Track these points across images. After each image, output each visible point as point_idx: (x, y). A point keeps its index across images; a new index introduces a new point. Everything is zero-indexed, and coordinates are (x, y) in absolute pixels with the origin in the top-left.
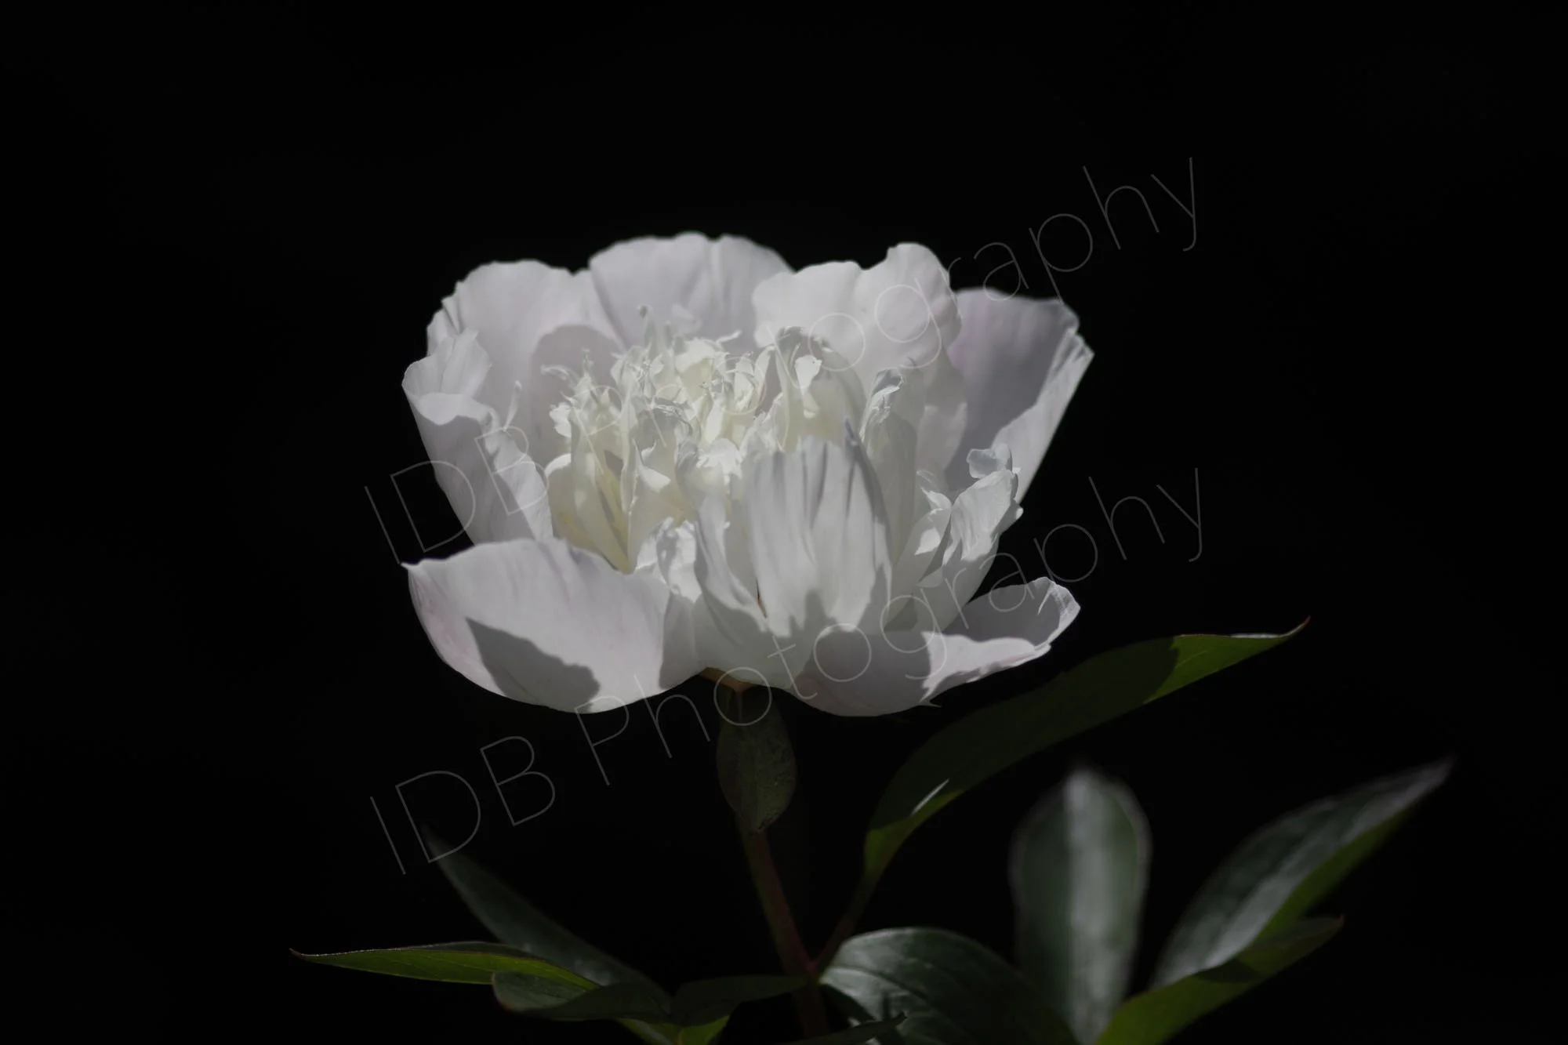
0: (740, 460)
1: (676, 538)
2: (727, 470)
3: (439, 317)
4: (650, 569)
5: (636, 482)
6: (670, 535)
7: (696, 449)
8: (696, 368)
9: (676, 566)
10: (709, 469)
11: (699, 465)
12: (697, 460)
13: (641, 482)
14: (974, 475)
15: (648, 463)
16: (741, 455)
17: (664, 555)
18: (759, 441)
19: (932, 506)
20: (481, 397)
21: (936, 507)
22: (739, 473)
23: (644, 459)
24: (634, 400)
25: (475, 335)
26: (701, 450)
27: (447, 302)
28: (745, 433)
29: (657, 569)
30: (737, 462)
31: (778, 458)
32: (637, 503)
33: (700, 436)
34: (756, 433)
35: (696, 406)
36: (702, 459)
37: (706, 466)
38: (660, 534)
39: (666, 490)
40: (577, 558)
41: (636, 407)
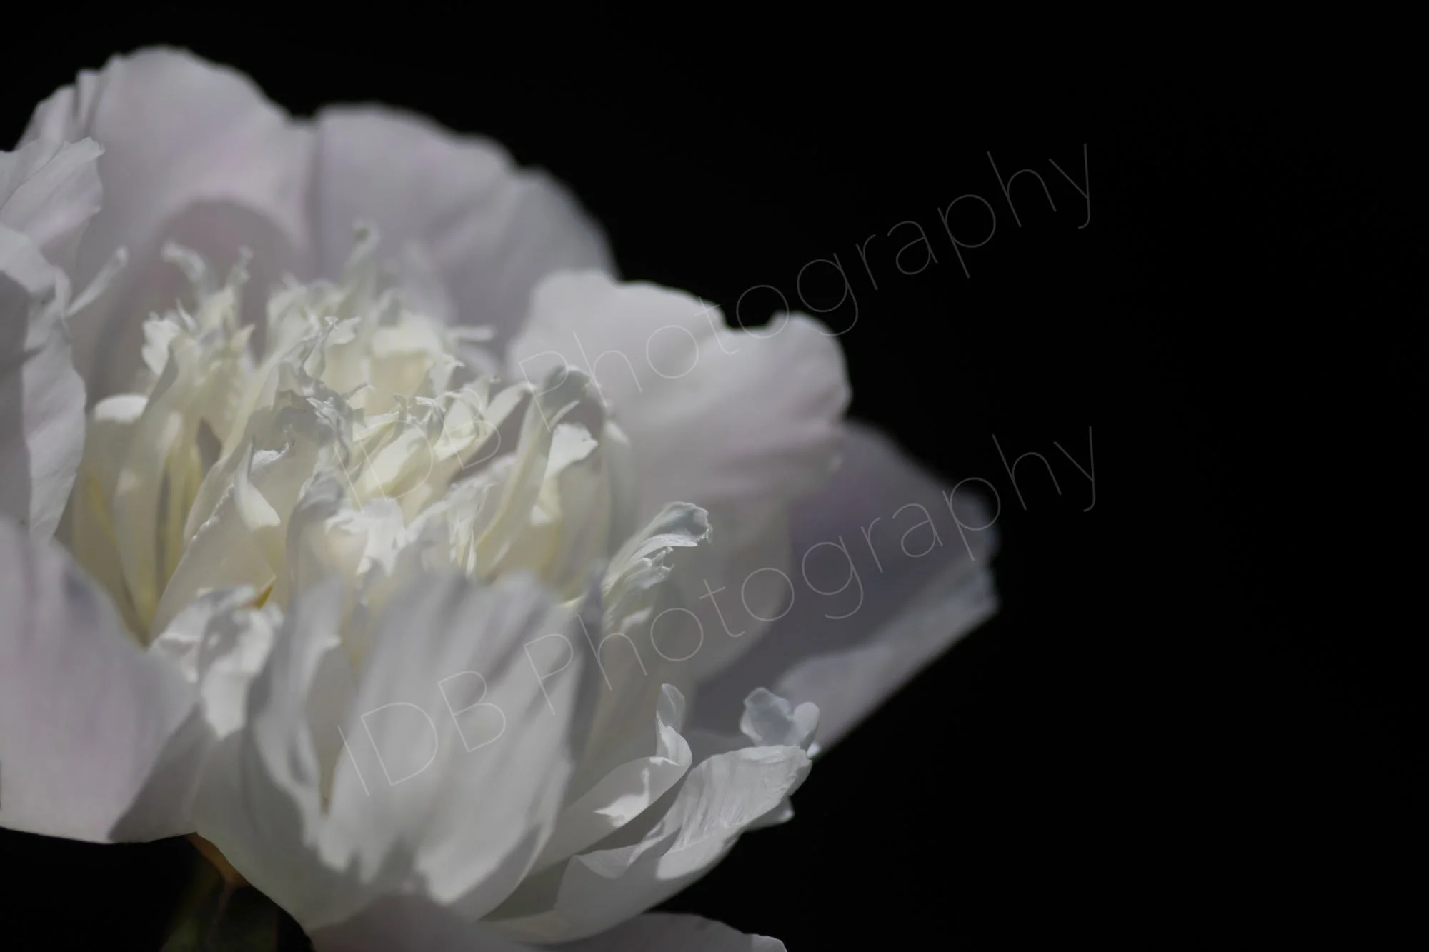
0: (401, 544)
1: (244, 628)
2: (371, 550)
3: (63, 97)
4: (180, 649)
5: (226, 495)
6: (238, 617)
7: (340, 494)
8: (399, 361)
9: (224, 666)
10: (347, 533)
11: (331, 522)
12: (333, 513)
13: (232, 502)
14: (746, 728)
15: (259, 478)
16: (406, 536)
17: (214, 640)
18: (444, 528)
19: (659, 750)
20: (53, 253)
21: (665, 754)
22: (389, 565)
23: (253, 468)
24: (283, 368)
25: (98, 152)
26: (348, 500)
27: (87, 79)
28: (426, 505)
29: (193, 653)
30: (394, 545)
31: (461, 588)
32: (213, 527)
33: (356, 477)
34: (445, 513)
35: (375, 423)
36: (343, 515)
37: (344, 527)
38: (224, 605)
39: (265, 534)
40: (74, 590)
41: (282, 380)
